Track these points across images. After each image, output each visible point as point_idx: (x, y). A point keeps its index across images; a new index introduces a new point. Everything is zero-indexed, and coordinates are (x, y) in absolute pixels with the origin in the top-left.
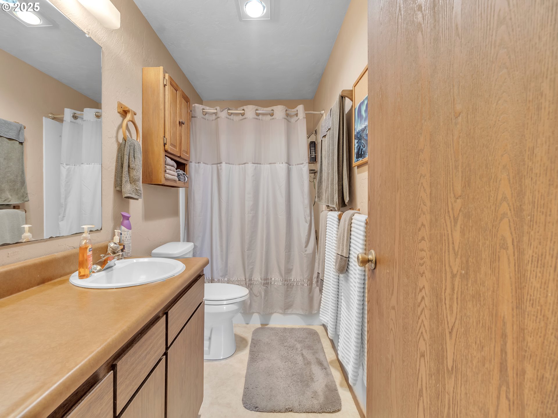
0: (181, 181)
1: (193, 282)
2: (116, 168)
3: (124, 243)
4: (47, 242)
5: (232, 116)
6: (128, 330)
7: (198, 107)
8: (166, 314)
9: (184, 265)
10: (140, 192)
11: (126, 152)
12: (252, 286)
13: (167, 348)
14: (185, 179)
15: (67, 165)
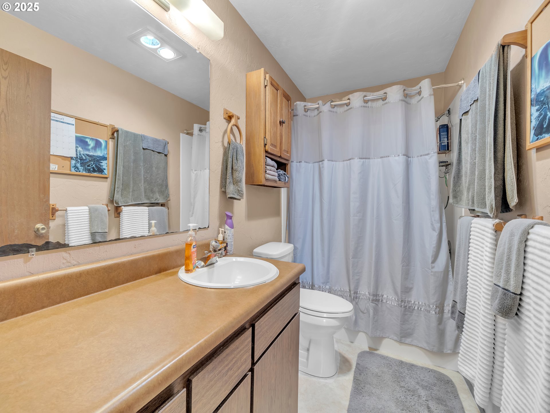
0: (281, 181)
1: (286, 291)
2: (222, 170)
3: (228, 241)
4: (164, 237)
5: (335, 109)
6: (205, 344)
7: (300, 105)
8: (253, 326)
9: (278, 271)
10: (242, 192)
11: (230, 155)
12: (358, 300)
13: (253, 364)
14: (286, 179)
15: (195, 171)
